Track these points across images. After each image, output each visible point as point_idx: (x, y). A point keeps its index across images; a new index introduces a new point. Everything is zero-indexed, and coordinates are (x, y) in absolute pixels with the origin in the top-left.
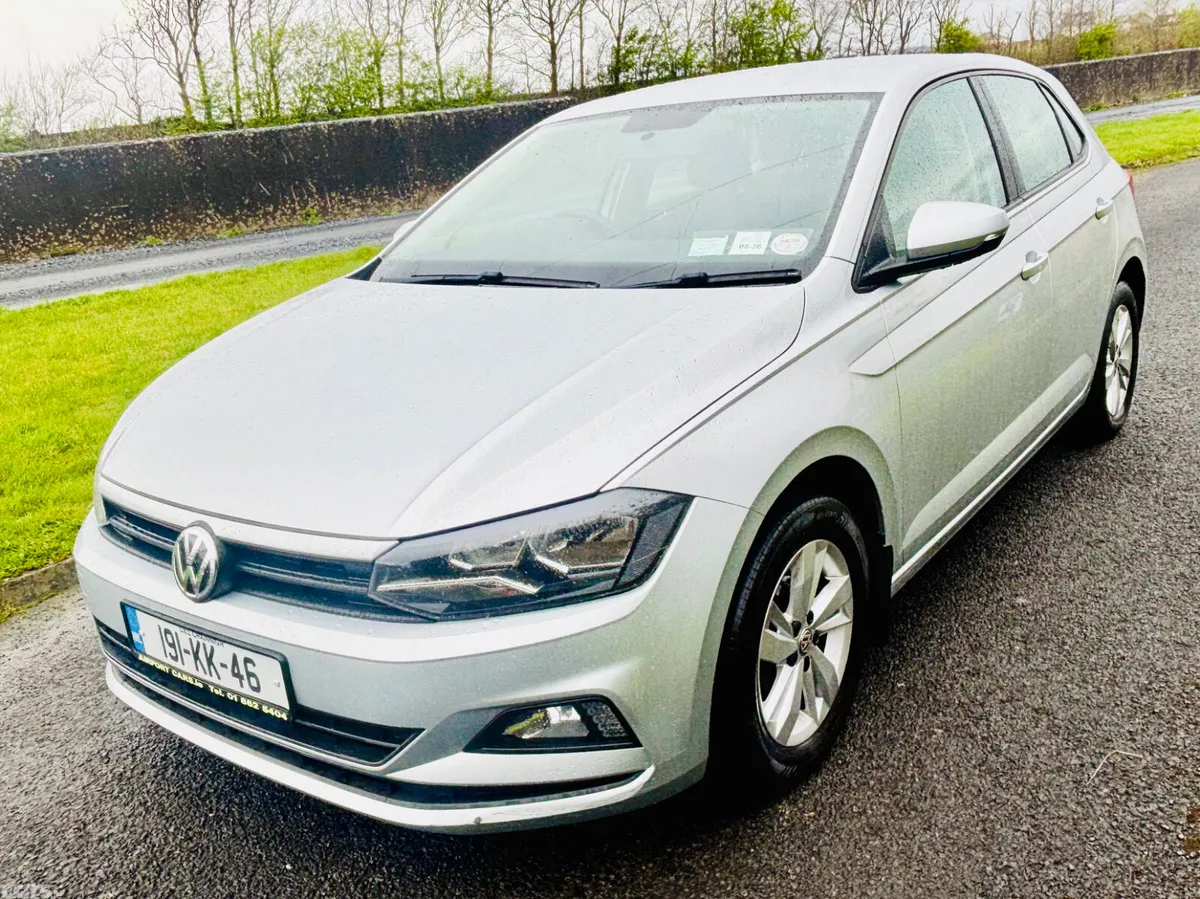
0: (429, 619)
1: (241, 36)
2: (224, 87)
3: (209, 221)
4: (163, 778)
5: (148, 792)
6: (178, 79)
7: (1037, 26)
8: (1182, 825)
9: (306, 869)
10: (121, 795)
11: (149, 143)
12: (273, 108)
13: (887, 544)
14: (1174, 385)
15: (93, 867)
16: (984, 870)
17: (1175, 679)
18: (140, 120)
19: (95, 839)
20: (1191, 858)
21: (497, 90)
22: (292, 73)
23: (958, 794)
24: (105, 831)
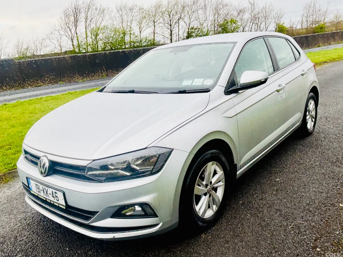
0: (100, 182)
1: (88, 30)
2: (83, 42)
3: (77, 77)
4: (39, 225)
5: (35, 228)
6: (71, 40)
7: (303, 25)
8: (312, 242)
9: (72, 250)
10: (27, 229)
11: (61, 57)
12: (96, 48)
13: (235, 163)
14: (329, 121)
15: (17, 248)
16: (255, 253)
17: (317, 201)
18: (61, 51)
19: (19, 241)
20: (313, 251)
21: (156, 43)
22: (101, 39)
23: (252, 232)
24: (22, 239)
